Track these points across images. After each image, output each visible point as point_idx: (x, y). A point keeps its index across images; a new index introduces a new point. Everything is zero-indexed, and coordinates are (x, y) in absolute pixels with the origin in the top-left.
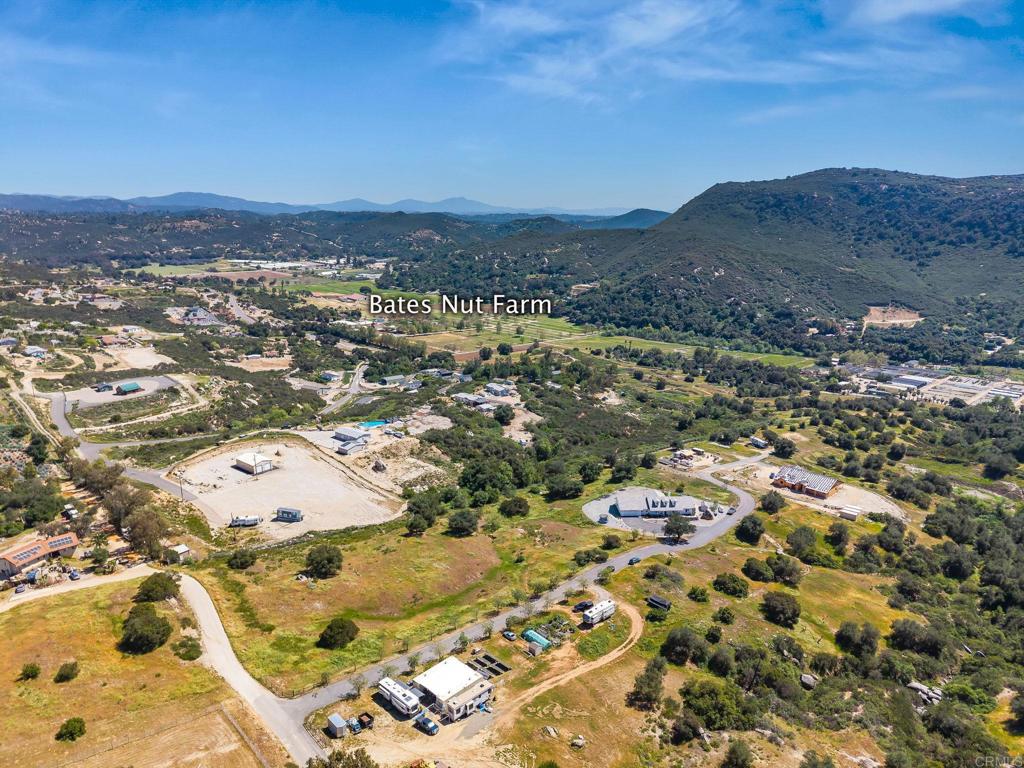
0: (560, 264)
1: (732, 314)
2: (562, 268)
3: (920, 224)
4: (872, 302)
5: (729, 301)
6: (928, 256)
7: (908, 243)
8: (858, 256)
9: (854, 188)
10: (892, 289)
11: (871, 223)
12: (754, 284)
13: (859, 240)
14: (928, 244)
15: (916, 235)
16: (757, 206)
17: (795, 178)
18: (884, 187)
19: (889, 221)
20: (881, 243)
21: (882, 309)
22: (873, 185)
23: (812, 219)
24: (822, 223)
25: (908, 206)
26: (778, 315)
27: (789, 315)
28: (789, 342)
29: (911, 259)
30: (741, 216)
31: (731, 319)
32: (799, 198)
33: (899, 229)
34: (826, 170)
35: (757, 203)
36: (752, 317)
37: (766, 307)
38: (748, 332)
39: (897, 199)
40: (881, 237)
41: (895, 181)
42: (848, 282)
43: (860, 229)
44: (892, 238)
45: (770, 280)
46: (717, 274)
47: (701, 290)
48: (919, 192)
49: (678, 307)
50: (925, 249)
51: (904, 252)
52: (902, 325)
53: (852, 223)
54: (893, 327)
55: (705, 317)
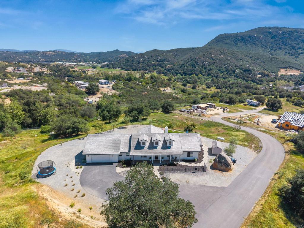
0: (164, 59)
1: (226, 71)
2: (165, 60)
3: (295, 44)
4: (281, 67)
5: (225, 66)
6: (298, 54)
7: (291, 50)
8: (272, 55)
9: (270, 33)
10: (289, 62)
11: (276, 44)
12: (235, 61)
13: (272, 50)
14: (298, 50)
15: (293, 48)
16: (234, 40)
17: (248, 31)
18: (281, 32)
19: (283, 43)
20: (280, 51)
21: (285, 69)
22: (276, 32)
23: (254, 44)
24: (258, 45)
25: (290, 38)
26: (245, 71)
27: (249, 70)
28: (250, 79)
29: (292, 55)
30: (229, 44)
31: (226, 73)
32: (250, 37)
33: (286, 46)
34: (259, 28)
35: (234, 39)
36: (234, 71)
37: (240, 68)
38: (233, 77)
39: (285, 35)
40: (280, 49)
41: (284, 30)
42: (271, 60)
43: (272, 46)
44: (284, 49)
45: (241, 60)
46: (220, 57)
47: (214, 62)
48: (294, 33)
49: (205, 68)
50: (297, 52)
51: (289, 53)
52: (294, 74)
53: (269, 44)
54: (291, 75)
55: (216, 72)
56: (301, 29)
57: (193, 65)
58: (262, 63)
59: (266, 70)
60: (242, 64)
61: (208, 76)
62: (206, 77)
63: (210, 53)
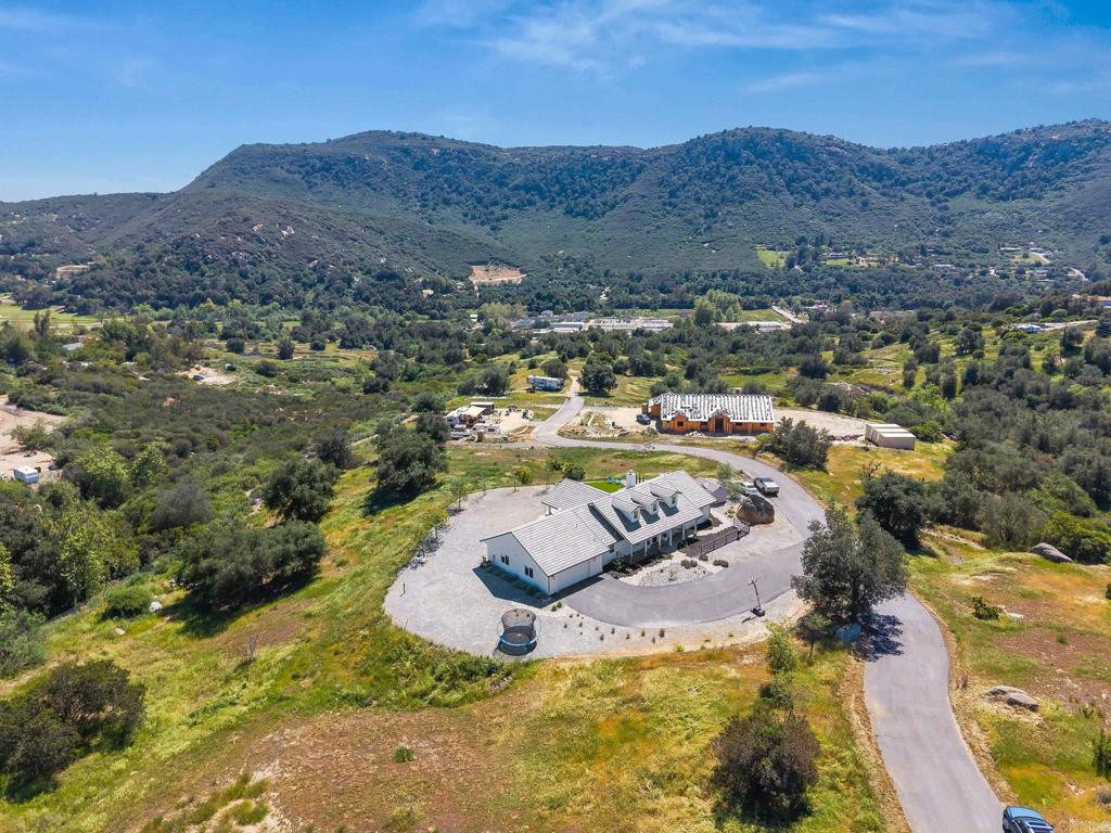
1: (321, 280)
3: (480, 189)
4: (472, 260)
5: (311, 265)
6: (497, 220)
7: (475, 207)
8: (430, 222)
9: (406, 151)
10: (486, 245)
11: (433, 189)
12: (337, 244)
13: (425, 206)
14: (492, 208)
15: (480, 200)
16: (301, 170)
17: (337, 141)
18: (436, 151)
19: (450, 186)
20: (449, 210)
21: (483, 267)
22: (424, 149)
23: (369, 184)
24: (382, 189)
25: (465, 171)
26: (380, 278)
27: (392, 276)
28: (407, 304)
29: (482, 224)
30: (284, 181)
31: (321, 287)
32: (349, 161)
33: (461, 194)
34: (370, 132)
35: (301, 167)
36: (349, 281)
37: (361, 270)
38: (350, 300)
39: (452, 163)
40: (447, 202)
41: (445, 146)
42: (440, 240)
43: (423, 195)
44: (457, 204)
45: (355, 240)
46: (285, 233)
47: (270, 253)
48: (471, 157)
49: (244, 275)
50: (492, 213)
51: (473, 218)
52: (510, 281)
53: (413, 188)
54: (504, 284)
55: (286, 286)
56: (484, 146)
57: (191, 267)
58: (419, 252)
59: (435, 270)
60: (363, 255)
61: (264, 303)
62: (260, 309)
63: (246, 220)
